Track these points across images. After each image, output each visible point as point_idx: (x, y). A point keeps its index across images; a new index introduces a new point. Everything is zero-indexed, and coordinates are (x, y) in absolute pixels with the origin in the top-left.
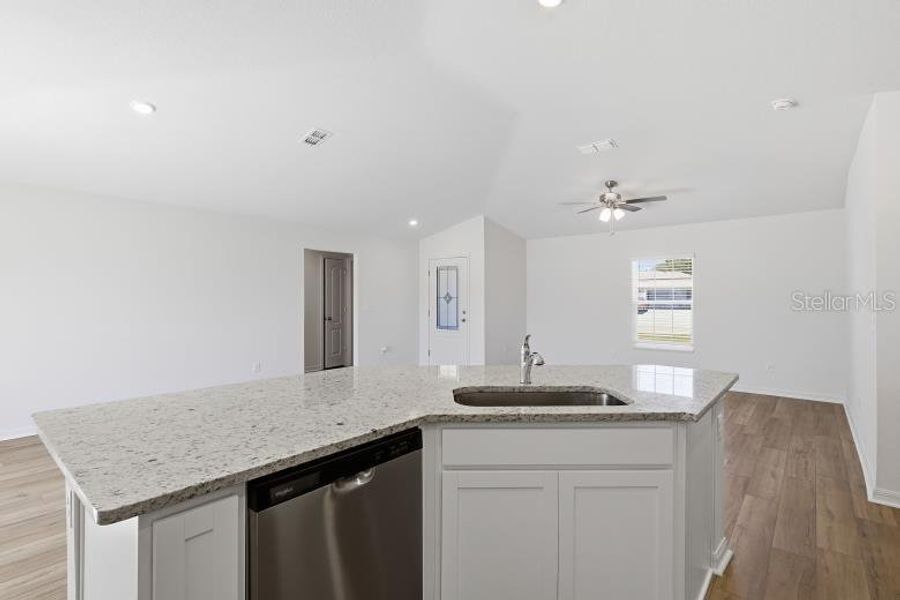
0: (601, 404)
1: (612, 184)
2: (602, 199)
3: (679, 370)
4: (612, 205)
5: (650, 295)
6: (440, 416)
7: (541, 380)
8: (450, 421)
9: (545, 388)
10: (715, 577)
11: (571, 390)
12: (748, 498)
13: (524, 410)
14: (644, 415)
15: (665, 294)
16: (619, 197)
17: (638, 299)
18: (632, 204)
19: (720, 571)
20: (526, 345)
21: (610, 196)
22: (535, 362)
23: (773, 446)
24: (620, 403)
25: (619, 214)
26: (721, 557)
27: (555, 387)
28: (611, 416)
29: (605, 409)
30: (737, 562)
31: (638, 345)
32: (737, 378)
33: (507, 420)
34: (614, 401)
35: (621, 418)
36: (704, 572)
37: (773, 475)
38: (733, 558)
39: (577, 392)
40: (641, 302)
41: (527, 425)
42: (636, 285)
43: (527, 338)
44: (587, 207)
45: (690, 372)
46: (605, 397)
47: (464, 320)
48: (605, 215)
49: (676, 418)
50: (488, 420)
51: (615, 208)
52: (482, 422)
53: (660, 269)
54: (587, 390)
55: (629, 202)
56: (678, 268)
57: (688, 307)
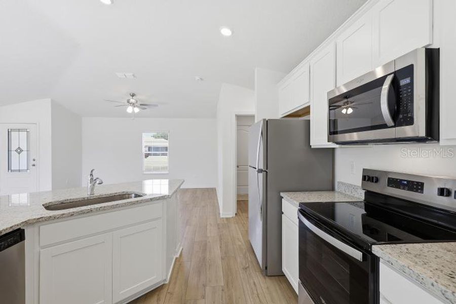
0: (131, 198)
1: (133, 95)
2: (128, 102)
3: (163, 180)
4: (133, 105)
5: (150, 149)
6: (38, 219)
7: (100, 191)
8: (46, 220)
9: (102, 196)
10: (176, 258)
11: (116, 195)
12: (187, 227)
13: (92, 207)
14: (151, 199)
15: (157, 149)
16: (137, 102)
17: (145, 151)
18: (143, 105)
19: (178, 256)
20: (91, 175)
21: (132, 101)
22: (98, 182)
23: (195, 207)
24: (140, 196)
25: (137, 110)
26: (178, 251)
27: (108, 195)
28: (138, 201)
29: (133, 199)
30: (183, 251)
31: (145, 173)
32: (184, 181)
33: (84, 213)
34: (137, 196)
35: (141, 202)
36: (173, 258)
37: (196, 217)
38: (182, 249)
39: (119, 195)
40: (146, 152)
41: (96, 214)
42: (144, 144)
43: (92, 171)
44: (120, 104)
45: (168, 180)
46: (133, 195)
47: (34, 165)
48: (130, 109)
49: (163, 198)
50: (72, 215)
51: (134, 107)
52: (68, 217)
53: (155, 137)
54: (124, 193)
55: (141, 105)
56: (162, 137)
57: (166, 155)
